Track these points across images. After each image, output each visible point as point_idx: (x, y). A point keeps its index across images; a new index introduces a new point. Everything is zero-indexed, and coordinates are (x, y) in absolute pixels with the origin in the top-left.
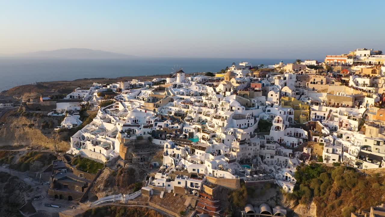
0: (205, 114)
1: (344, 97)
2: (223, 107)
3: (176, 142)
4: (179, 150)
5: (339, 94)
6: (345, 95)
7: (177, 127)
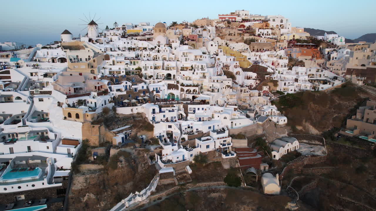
0: (165, 68)
1: (265, 43)
2: (186, 57)
3: (159, 104)
4: (174, 111)
5: (261, 41)
6: (266, 42)
7: (143, 87)
